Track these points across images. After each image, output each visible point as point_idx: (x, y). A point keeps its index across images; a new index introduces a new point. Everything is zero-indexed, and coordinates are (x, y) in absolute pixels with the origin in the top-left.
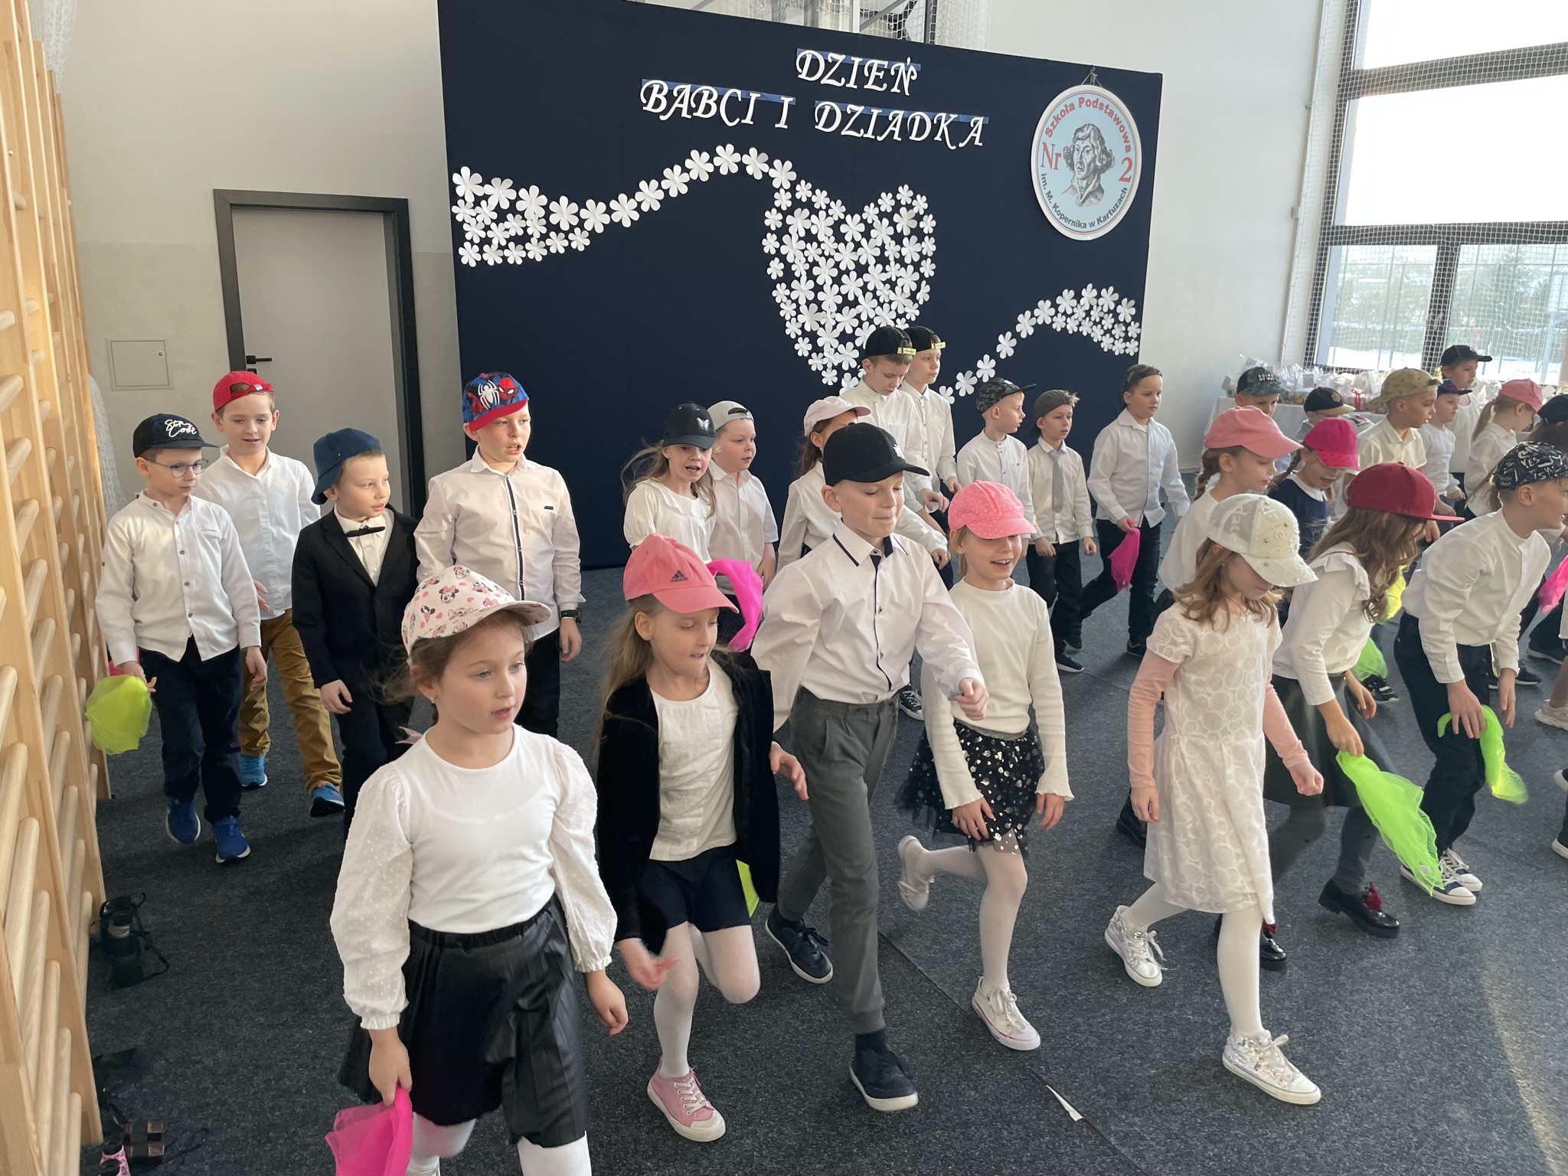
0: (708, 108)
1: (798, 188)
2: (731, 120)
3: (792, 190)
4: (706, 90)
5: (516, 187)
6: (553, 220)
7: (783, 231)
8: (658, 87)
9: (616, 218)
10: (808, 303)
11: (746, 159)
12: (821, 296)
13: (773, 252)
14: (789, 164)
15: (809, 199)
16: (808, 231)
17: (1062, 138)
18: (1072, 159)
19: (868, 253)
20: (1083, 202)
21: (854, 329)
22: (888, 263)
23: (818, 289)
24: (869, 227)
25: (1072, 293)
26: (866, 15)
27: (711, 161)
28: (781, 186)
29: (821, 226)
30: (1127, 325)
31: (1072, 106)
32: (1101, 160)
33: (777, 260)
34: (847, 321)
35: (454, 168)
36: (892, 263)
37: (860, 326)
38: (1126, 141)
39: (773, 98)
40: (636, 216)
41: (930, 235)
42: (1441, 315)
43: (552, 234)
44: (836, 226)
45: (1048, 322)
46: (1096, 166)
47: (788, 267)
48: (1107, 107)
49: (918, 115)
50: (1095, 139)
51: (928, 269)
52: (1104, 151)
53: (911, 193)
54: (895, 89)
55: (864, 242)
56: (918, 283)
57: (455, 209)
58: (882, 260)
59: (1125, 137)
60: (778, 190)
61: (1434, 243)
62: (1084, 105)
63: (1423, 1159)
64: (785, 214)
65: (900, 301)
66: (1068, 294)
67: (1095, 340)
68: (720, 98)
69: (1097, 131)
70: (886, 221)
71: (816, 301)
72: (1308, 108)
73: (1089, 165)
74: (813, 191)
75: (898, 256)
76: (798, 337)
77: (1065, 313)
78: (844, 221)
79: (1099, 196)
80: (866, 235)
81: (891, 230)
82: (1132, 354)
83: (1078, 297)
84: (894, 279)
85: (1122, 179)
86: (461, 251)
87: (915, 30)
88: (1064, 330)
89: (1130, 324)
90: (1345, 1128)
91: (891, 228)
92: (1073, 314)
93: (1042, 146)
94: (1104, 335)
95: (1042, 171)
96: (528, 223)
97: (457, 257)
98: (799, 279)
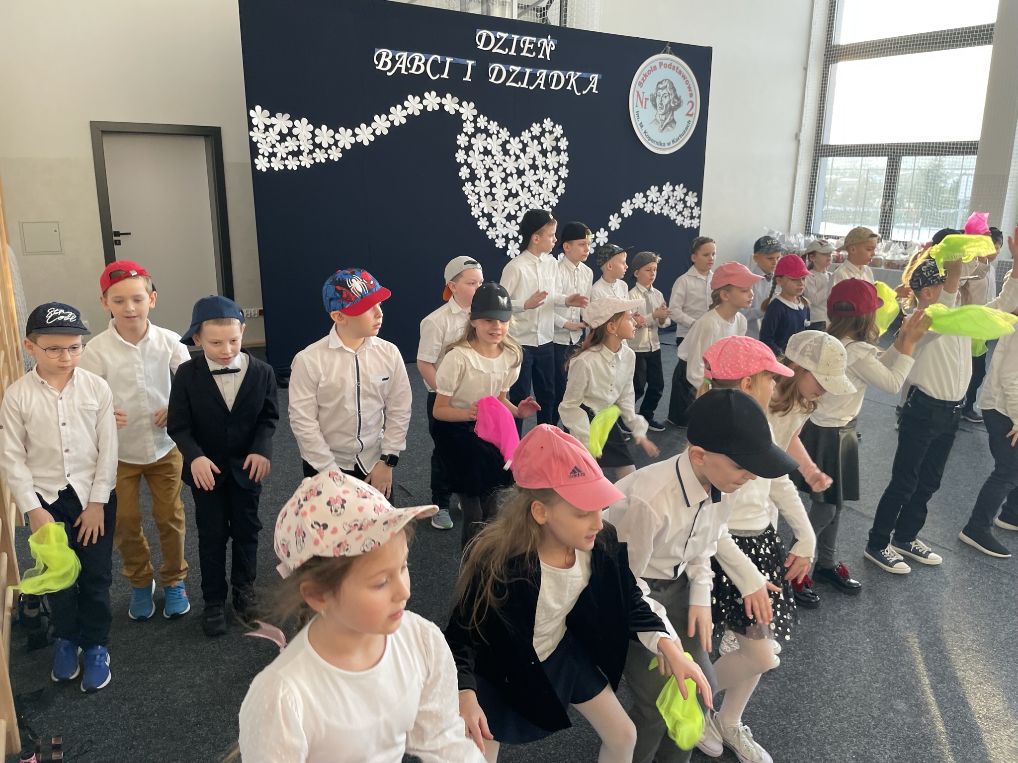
0: (419, 67)
1: (478, 120)
2: (434, 75)
3: (475, 121)
4: (417, 55)
5: (292, 119)
6: (317, 141)
7: (469, 148)
8: (385, 54)
9: (359, 139)
10: (486, 195)
11: (444, 101)
12: (494, 190)
13: (463, 162)
14: (472, 105)
15: (486, 127)
16: (485, 148)
17: (649, 89)
18: (656, 102)
19: (524, 162)
20: (663, 129)
21: (516, 212)
22: (538, 169)
23: (492, 185)
24: (525, 145)
25: (657, 188)
26: (522, 8)
27: (421, 102)
28: (468, 119)
29: (494, 145)
30: (692, 208)
31: (655, 67)
32: (674, 102)
33: (465, 167)
34: (511, 206)
35: (250, 106)
36: (540, 168)
37: (520, 209)
38: (690, 90)
39: (461, 61)
40: (372, 138)
41: (565, 151)
42: (890, 201)
43: (317, 150)
44: (503, 145)
45: (642, 207)
46: (671, 107)
47: (472, 172)
48: (678, 68)
49: (556, 73)
50: (670, 89)
51: (564, 172)
52: (676, 96)
53: (552, 124)
54: (541, 56)
55: (522, 155)
56: (558, 182)
57: (251, 133)
58: (534, 167)
59: (689, 88)
60: (465, 121)
61: (885, 156)
62: (662, 67)
63: (878, 735)
64: (470, 137)
65: (546, 193)
66: (654, 189)
67: (672, 219)
68: (426, 61)
69: (671, 83)
70: (536, 142)
71: (491, 193)
72: (806, 69)
73: (667, 105)
74: (488, 122)
75: (544, 165)
76: (479, 216)
77: (652, 201)
78: (509, 142)
79: (673, 125)
80: (523, 150)
81: (539, 148)
82: (695, 227)
83: (660, 191)
84: (541, 179)
85: (688, 115)
86: (256, 161)
87: (553, 19)
88: (652, 212)
89: (694, 208)
90: (828, 717)
91: (540, 146)
92: (657, 201)
93: (636, 93)
94: (678, 215)
95: (636, 109)
96: (301, 143)
97: (254, 165)
98: (480, 179)
